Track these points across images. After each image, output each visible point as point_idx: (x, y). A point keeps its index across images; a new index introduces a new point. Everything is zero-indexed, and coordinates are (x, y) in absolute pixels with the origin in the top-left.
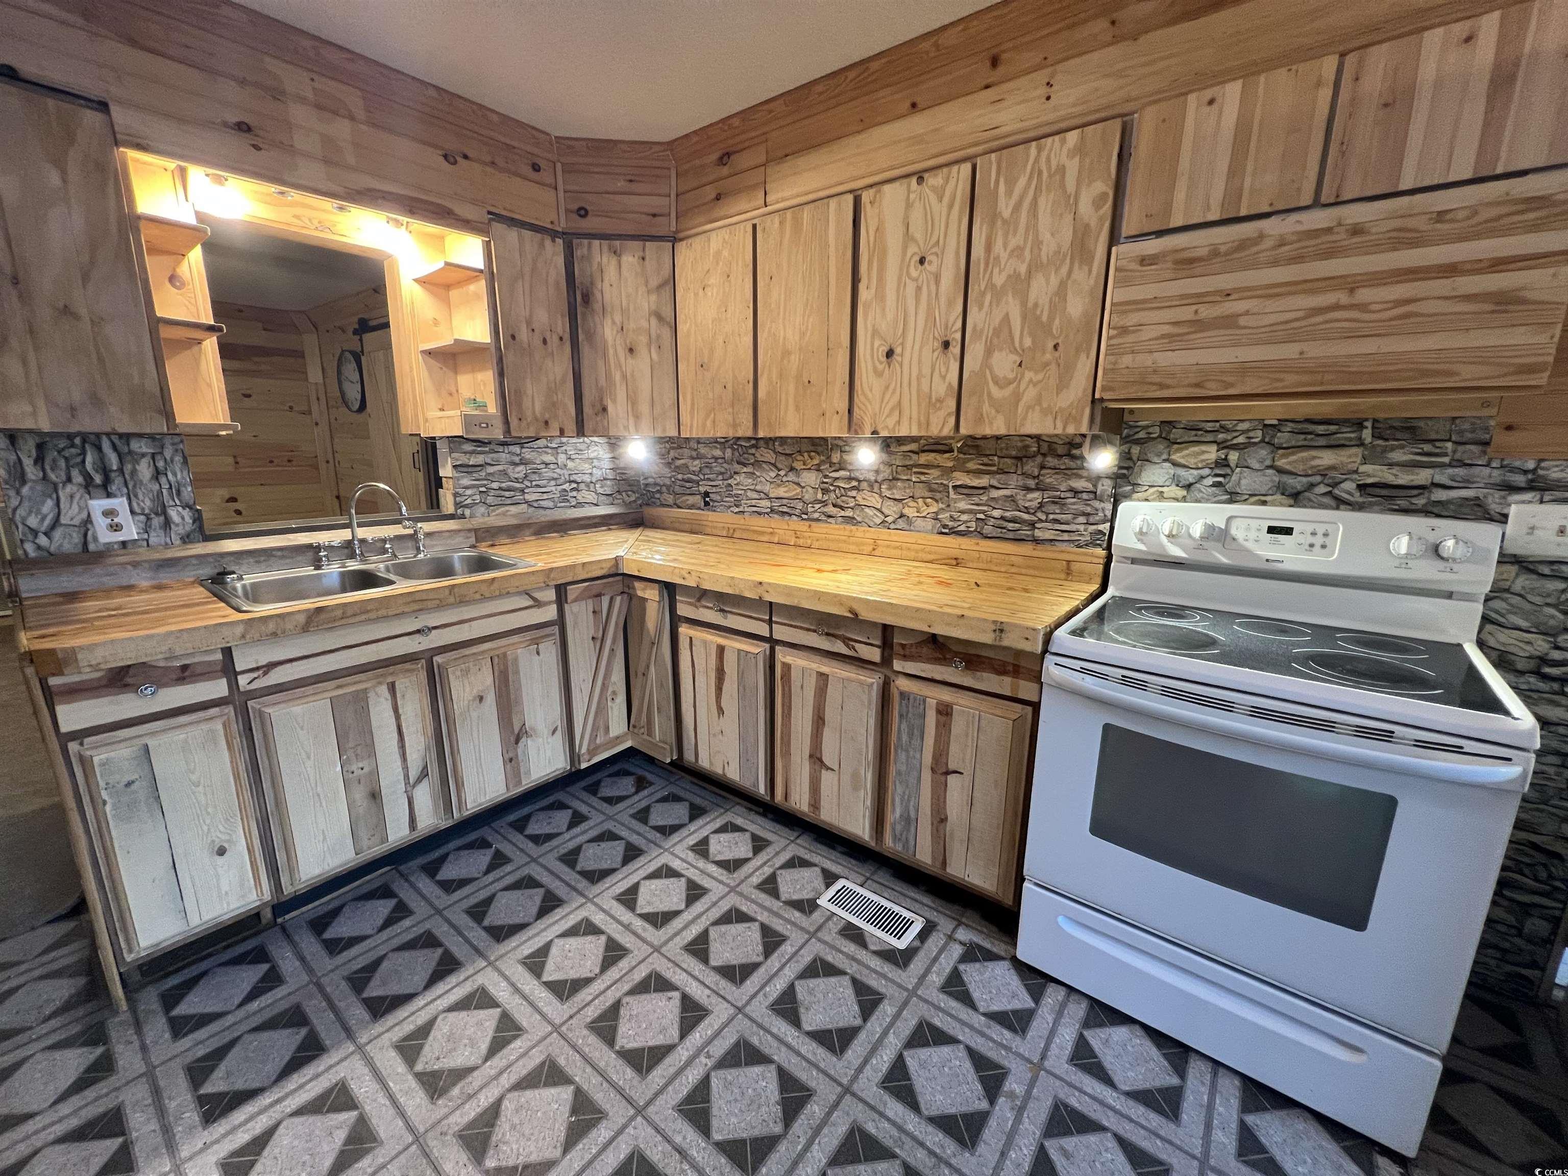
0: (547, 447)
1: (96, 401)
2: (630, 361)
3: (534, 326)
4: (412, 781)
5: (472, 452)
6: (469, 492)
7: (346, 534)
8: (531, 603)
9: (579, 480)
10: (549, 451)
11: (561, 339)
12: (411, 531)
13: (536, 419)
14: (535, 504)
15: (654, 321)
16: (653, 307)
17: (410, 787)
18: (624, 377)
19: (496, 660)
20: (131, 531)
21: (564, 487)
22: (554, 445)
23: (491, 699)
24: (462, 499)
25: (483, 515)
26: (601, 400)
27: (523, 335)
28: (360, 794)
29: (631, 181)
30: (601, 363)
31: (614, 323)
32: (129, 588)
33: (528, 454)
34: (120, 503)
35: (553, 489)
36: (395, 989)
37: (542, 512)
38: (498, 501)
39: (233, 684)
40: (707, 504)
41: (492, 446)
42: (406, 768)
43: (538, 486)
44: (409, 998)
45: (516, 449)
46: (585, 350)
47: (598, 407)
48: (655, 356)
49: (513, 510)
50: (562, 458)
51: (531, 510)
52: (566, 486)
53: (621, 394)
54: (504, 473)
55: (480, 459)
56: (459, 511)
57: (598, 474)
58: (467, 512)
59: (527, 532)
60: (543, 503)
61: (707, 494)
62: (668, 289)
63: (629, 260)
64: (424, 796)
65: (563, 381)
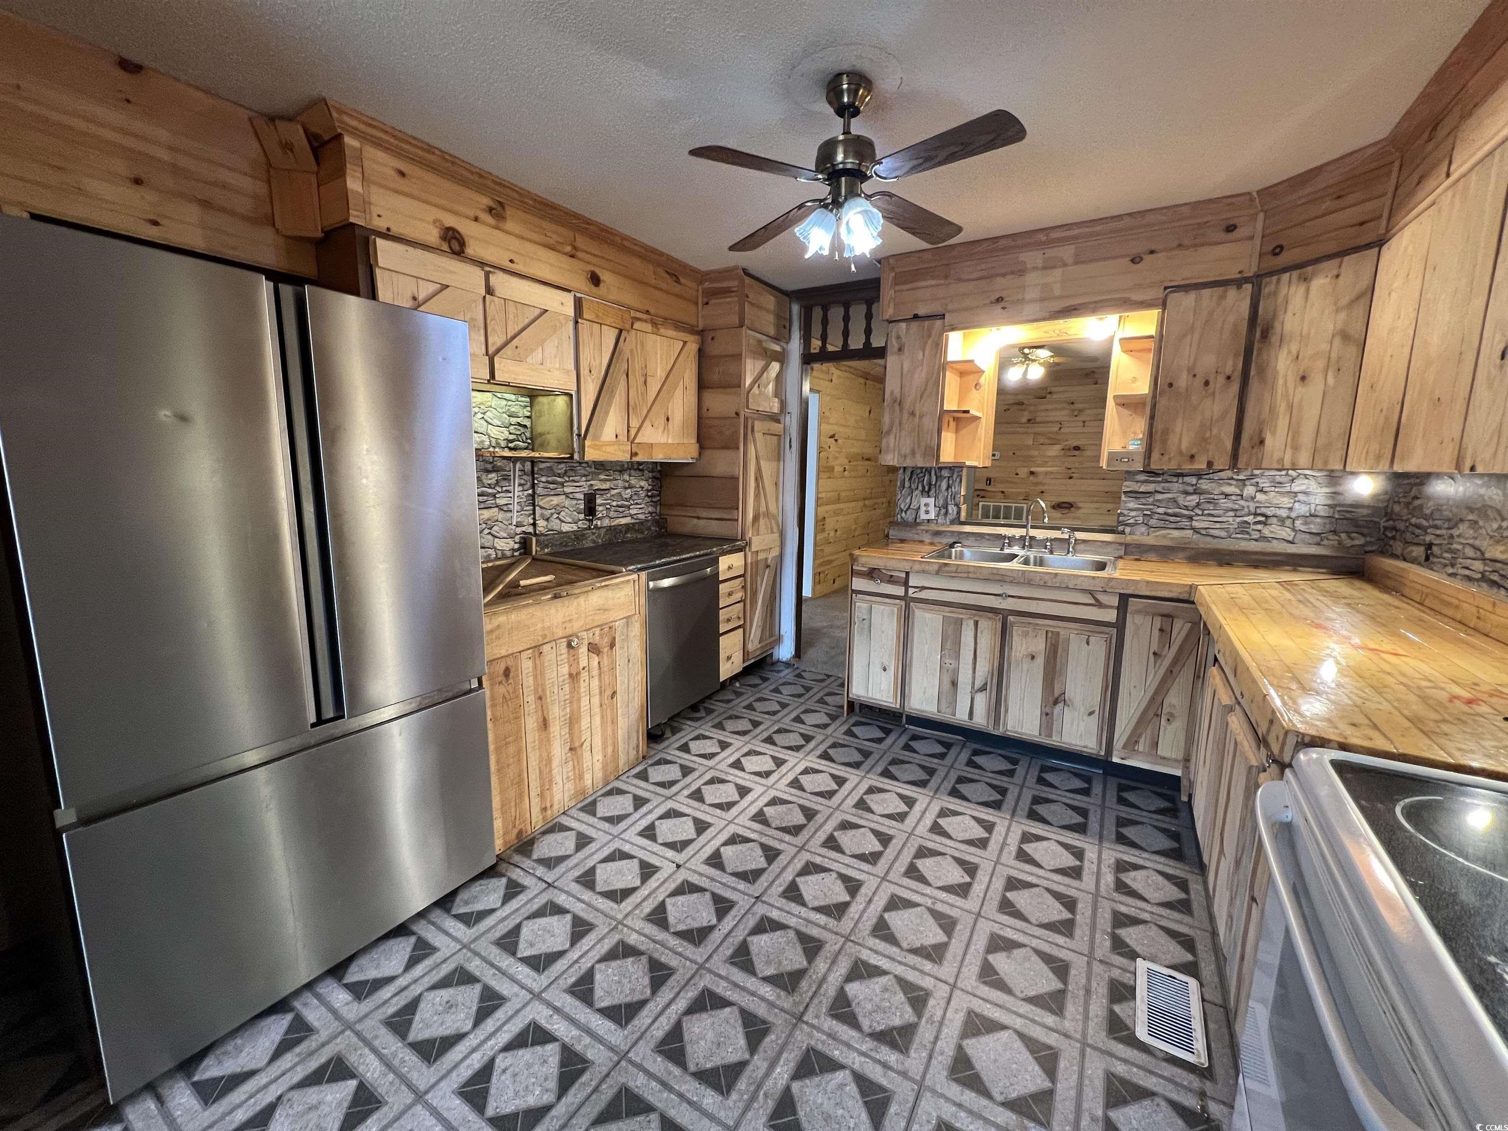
0: (1232, 479)
1: (913, 453)
2: (1300, 389)
3: (1196, 372)
4: (976, 687)
5: (1146, 481)
6: (1133, 514)
7: (1023, 532)
8: (1093, 602)
9: (1269, 513)
10: (1234, 482)
11: (1229, 378)
12: (1066, 536)
13: (1181, 453)
14: (1204, 532)
15: (1337, 341)
16: (1339, 326)
17: (975, 691)
18: (1290, 407)
19: (1050, 635)
20: (932, 516)
21: (1246, 519)
22: (1241, 477)
23: (1040, 661)
24: (1125, 518)
25: (1142, 534)
26: (1261, 431)
27: (1183, 381)
28: (947, 680)
29: (1339, 197)
30: (1267, 396)
31: (1289, 352)
32: (922, 542)
33: (1204, 485)
34: (931, 501)
35: (1231, 519)
36: (897, 774)
37: (1209, 539)
38: (1161, 524)
39: (906, 591)
40: (1427, 558)
41: (1165, 477)
42: (974, 678)
43: (1213, 515)
44: (896, 779)
45: (1194, 480)
46: (1254, 384)
47: (1256, 440)
48: (1331, 380)
49: (1176, 534)
50: (1249, 490)
51: (1196, 536)
52: (1250, 519)
53: (1282, 423)
54: (1174, 500)
55: (1151, 487)
56: (1121, 528)
57: (1301, 509)
58: (1128, 530)
59: (1181, 555)
60: (1212, 532)
61: (1430, 546)
62: (1365, 301)
63: (1320, 283)
64: (981, 700)
65: (1223, 416)
